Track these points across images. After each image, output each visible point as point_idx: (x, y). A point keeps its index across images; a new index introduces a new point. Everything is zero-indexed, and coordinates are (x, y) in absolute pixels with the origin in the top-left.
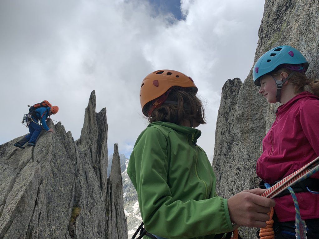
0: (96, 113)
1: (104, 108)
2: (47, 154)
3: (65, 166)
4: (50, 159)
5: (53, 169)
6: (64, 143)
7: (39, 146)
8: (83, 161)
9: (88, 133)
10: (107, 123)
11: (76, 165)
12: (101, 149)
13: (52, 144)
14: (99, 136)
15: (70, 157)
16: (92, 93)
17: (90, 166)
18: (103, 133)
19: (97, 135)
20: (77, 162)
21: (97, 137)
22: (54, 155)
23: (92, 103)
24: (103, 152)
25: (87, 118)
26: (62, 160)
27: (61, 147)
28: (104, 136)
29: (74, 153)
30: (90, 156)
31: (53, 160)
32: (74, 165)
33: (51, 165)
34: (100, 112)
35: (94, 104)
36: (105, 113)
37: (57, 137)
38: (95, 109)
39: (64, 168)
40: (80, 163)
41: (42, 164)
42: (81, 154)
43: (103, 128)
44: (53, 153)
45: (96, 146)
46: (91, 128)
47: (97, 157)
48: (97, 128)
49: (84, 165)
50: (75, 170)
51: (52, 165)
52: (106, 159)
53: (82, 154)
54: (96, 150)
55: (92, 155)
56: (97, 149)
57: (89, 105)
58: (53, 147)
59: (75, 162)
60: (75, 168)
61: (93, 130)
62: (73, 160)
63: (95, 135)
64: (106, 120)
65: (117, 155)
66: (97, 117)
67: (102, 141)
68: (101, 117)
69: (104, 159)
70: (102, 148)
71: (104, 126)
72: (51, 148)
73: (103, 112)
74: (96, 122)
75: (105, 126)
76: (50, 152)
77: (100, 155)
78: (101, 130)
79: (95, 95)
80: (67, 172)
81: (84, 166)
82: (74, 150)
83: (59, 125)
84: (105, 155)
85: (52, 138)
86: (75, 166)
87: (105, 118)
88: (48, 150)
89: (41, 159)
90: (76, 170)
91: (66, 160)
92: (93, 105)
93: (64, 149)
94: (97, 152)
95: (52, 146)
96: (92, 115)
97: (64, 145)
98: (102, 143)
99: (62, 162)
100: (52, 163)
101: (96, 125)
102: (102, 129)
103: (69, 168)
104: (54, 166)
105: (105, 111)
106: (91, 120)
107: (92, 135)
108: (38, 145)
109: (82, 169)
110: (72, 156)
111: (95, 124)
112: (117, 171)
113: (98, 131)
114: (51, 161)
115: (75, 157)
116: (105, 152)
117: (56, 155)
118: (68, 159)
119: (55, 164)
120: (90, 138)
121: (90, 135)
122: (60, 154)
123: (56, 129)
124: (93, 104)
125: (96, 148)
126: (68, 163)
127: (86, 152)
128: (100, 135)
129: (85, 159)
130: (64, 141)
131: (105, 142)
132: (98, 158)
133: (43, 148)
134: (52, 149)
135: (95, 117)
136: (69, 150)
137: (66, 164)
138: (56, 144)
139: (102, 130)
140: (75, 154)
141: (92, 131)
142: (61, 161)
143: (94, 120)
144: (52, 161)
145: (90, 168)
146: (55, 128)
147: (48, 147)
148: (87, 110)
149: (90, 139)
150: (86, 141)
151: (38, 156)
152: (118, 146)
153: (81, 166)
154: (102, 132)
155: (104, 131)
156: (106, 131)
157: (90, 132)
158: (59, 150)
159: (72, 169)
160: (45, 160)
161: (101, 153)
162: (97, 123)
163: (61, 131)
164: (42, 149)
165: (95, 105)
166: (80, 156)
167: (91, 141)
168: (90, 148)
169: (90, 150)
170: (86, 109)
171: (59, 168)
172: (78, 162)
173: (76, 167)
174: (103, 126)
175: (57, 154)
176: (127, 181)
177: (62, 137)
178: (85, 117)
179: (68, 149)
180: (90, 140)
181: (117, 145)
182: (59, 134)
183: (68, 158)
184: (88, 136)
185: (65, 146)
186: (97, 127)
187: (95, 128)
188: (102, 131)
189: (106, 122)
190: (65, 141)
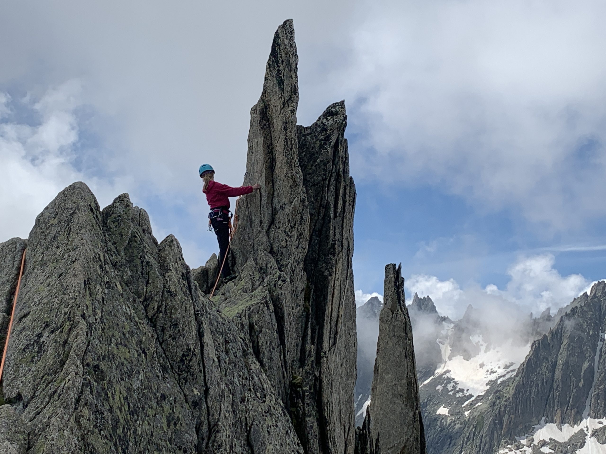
0: (300, 128)
1: (334, 105)
2: (63, 363)
3: (150, 412)
4: (73, 395)
5: (91, 439)
6: (145, 300)
7: (27, 321)
8: (236, 380)
9: (266, 227)
10: (351, 174)
11: (204, 406)
12: (325, 298)
13: (83, 316)
14: (316, 240)
15: (175, 365)
16: (277, 34)
17: (271, 401)
18: (333, 221)
19: (307, 234)
20: (206, 392)
21: (306, 245)
22: (96, 367)
23: (281, 83)
24: (335, 314)
25: (260, 155)
26: (136, 385)
27: (130, 318)
28: (338, 237)
29: (192, 347)
30: (276, 335)
31: (88, 396)
32: (196, 404)
33: (77, 421)
34: (316, 125)
35: (287, 88)
36: (342, 127)
37: (113, 272)
38: (293, 112)
39: (146, 427)
40: (222, 395)
41: (38, 413)
42: (227, 342)
43: (331, 200)
44: (89, 359)
45: (301, 285)
46: (276, 200)
47: (304, 337)
48: (303, 201)
49: (243, 400)
50: (198, 430)
51: (83, 422)
52: (347, 348)
53: (230, 345)
54: (302, 303)
55: (281, 331)
56: (306, 299)
57: (265, 92)
58: (90, 326)
59: (196, 392)
60: (199, 418)
61: (288, 209)
62: (186, 379)
63: (295, 233)
64: (346, 162)
65: (401, 318)
66: (302, 146)
67: (327, 263)
68: (321, 147)
69: (341, 343)
70: (330, 297)
71: (337, 190)
72: (78, 334)
73: (330, 121)
74: (299, 176)
75: (341, 192)
76: (72, 353)
77: (322, 327)
78: (323, 211)
79: (292, 46)
80: (158, 445)
81: (242, 407)
82: (194, 332)
83: (120, 209)
84: (341, 328)
85: (87, 283)
86: (200, 409)
87: (341, 153)
88: (66, 342)
89: (35, 390)
90: (205, 428)
91: (154, 384)
92: (287, 95)
93: (146, 328)
94: (308, 315)
95: (83, 325)
96: (282, 141)
97: (146, 308)
98: (326, 273)
99: (135, 396)
100: (86, 412)
101: (301, 188)
102: (328, 203)
103: (169, 425)
104: (95, 426)
105: (339, 119)
106: (278, 164)
107: (283, 236)
108: (25, 311)
109: (231, 421)
110: (182, 361)
111: (295, 184)
112: (402, 389)
113: (307, 217)
114: (78, 401)
115: (196, 368)
116: (342, 313)
117: (103, 366)
118: (164, 378)
119: (97, 412)
120: (275, 249)
121: (272, 234)
122: (128, 355)
123: (109, 230)
124: (282, 90)
125: (302, 297)
126: (164, 397)
127: (255, 318)
128: (320, 231)
129: (247, 366)
130: (144, 289)
131: (340, 265)
132: (311, 347)
133: (46, 334)
134: (81, 339)
135: (295, 150)
136: (170, 332)
137: (154, 404)
138: (108, 307)
139: (327, 207)
140: (198, 351)
141: (281, 217)
142: (129, 390)
143: (290, 165)
144: (83, 401)
145: (268, 411)
146: (105, 224)
147: (66, 328)
148: (258, 117)
149: (272, 252)
150: (255, 260)
151: (22, 371)
152: (403, 274)
153: (226, 406)
154: (326, 220)
155: (335, 217)
156: (347, 214)
157: (272, 222)
158: (118, 335)
159: (182, 427)
160: (51, 397)
161: (327, 318)
162: (305, 176)
163: (130, 241)
164: (40, 336)
165: (295, 91)
166: (223, 355)
167: (277, 262)
168: (272, 296)
169: (272, 308)
170: (254, 110)
171: (119, 431)
172: (211, 392)
173: (204, 413)
174: (332, 188)
175: (111, 357)
176: (444, 417)
177: (134, 268)
178: (250, 149)
179: (163, 330)
180: (273, 260)
181: (397, 273)
182: (122, 258)
183: (164, 369)
184: (265, 239)
185: (151, 314)
186: (303, 196)
187: (296, 202)
188: (326, 217)
189: (346, 172)
190: (150, 288)
